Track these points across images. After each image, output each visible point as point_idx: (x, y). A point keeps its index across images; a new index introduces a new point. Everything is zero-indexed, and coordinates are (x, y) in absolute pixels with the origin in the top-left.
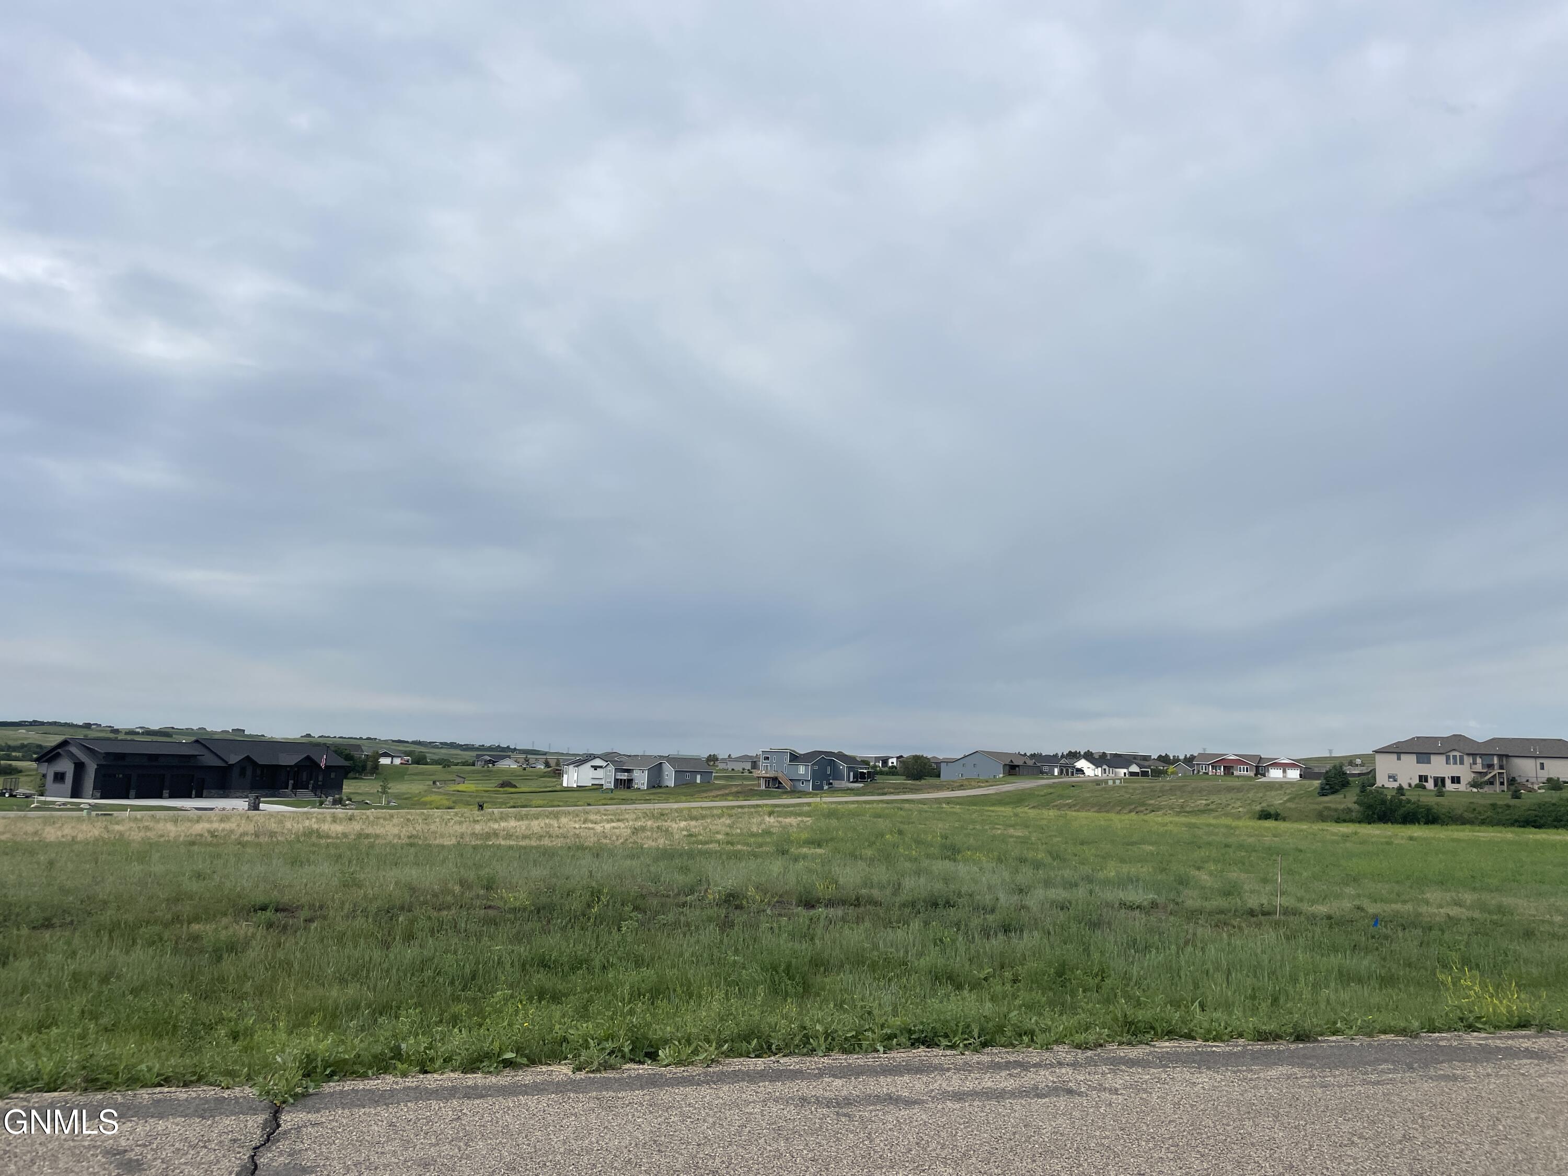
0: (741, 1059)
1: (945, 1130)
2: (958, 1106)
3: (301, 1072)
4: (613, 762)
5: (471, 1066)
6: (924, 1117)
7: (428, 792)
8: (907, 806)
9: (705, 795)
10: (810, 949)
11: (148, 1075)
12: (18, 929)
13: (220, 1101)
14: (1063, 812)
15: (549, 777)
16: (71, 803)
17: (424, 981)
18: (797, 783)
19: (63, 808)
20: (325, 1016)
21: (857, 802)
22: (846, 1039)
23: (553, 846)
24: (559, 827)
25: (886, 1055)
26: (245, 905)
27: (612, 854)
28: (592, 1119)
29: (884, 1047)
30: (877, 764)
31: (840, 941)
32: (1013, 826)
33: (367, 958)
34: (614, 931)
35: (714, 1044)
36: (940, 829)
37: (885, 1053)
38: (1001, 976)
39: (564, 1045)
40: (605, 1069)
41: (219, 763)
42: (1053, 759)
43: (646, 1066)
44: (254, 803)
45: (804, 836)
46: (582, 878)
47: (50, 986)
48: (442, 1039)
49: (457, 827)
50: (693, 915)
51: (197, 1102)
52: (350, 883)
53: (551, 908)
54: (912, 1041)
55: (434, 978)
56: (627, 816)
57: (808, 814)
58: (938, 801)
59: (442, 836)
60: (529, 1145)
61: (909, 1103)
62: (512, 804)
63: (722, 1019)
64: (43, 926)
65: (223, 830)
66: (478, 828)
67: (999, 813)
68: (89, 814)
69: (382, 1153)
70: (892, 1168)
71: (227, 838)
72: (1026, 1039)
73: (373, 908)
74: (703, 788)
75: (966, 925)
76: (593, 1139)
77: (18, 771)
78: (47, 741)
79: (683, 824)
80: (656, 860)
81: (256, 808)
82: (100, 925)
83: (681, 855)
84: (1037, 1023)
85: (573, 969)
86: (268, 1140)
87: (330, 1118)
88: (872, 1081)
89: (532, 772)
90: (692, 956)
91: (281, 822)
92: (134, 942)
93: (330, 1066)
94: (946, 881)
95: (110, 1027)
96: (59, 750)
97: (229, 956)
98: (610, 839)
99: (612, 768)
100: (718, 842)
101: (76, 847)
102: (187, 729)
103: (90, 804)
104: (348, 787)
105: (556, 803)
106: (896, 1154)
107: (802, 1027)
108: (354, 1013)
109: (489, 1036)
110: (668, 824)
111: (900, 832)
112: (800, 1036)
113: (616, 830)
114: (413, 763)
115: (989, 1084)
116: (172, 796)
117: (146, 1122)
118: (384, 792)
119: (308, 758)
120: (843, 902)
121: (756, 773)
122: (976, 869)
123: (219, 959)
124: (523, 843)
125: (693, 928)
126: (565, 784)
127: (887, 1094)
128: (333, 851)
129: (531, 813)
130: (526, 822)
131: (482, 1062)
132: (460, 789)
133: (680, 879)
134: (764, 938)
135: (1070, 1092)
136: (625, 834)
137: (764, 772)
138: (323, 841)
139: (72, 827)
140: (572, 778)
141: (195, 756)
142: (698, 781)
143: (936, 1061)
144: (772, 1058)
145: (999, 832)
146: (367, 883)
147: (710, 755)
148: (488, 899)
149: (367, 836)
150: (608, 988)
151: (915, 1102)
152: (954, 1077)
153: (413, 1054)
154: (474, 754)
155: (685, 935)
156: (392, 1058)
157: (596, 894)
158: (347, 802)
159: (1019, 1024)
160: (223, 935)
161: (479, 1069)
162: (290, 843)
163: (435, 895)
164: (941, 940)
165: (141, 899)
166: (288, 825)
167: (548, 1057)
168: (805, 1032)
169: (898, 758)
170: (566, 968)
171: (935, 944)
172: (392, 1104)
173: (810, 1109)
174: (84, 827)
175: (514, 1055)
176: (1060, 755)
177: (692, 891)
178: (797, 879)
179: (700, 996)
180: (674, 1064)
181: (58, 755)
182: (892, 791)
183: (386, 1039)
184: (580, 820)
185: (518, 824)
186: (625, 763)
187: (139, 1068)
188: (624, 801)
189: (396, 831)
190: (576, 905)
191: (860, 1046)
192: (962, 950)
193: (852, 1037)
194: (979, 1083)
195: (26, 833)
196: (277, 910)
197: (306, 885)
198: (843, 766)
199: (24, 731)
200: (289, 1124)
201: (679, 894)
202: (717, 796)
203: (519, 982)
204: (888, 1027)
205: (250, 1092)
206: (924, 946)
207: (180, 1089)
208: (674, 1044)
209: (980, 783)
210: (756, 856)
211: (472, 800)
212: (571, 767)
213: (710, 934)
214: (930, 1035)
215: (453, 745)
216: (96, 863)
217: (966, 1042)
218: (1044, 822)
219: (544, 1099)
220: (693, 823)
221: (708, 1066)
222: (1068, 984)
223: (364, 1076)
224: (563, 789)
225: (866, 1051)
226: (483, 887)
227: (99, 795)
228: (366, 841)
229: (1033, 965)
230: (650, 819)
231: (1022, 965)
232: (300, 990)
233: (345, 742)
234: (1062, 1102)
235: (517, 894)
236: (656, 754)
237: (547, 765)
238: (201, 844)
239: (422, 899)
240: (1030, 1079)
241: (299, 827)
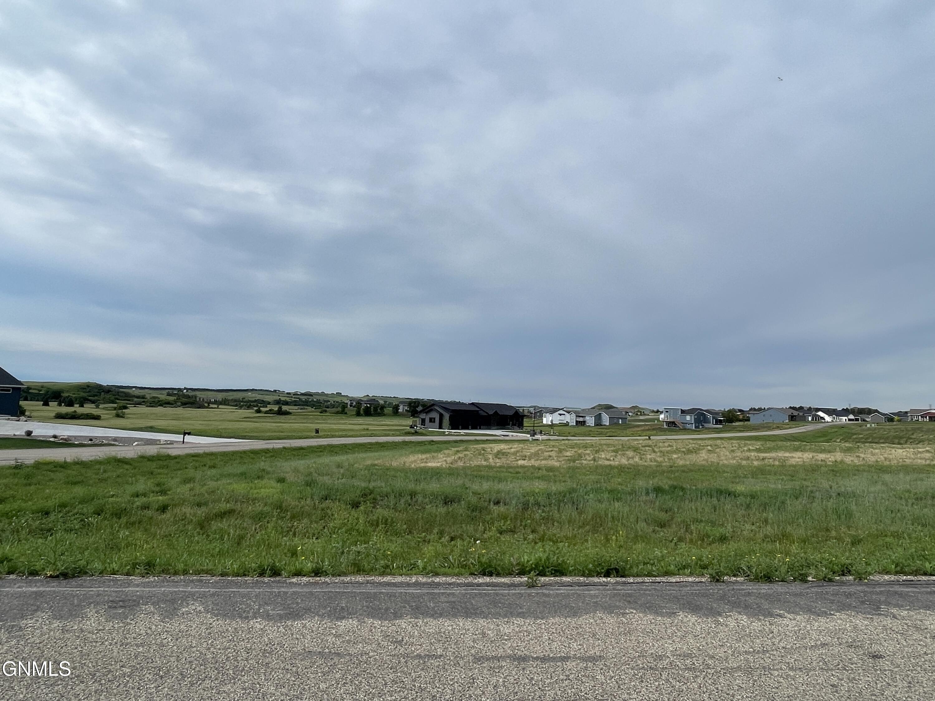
4: (573, 412)
18: (686, 425)
42: (809, 411)
99: (572, 415)
103: (448, 432)
126: (544, 423)
137: (666, 419)
140: (547, 420)
142: (620, 422)
176: (812, 409)
181: (431, 410)
186: (580, 413)
198: (709, 416)
224: (542, 425)
227: (450, 428)
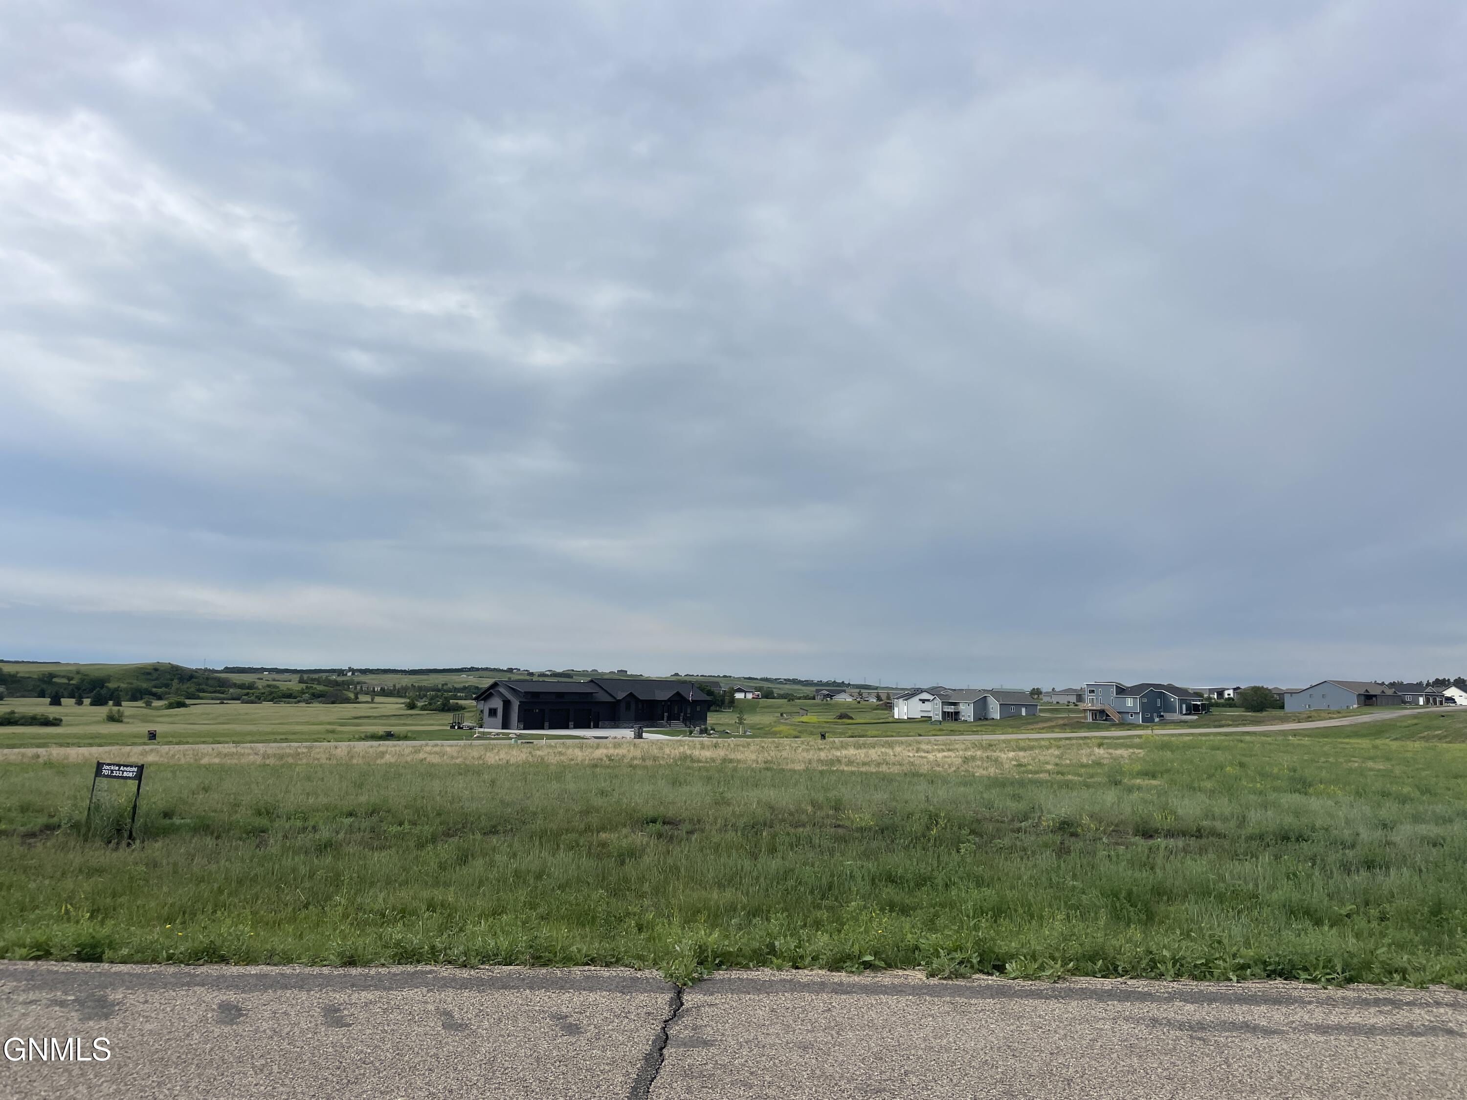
0: (1088, 978)
1: (1309, 1062)
2: (1322, 1039)
3: (696, 960)
4: (939, 696)
5: (835, 965)
6: (1285, 1046)
7: (778, 722)
8: (1248, 738)
9: (1033, 727)
10: (1151, 877)
11: (578, 956)
12: (474, 834)
13: (635, 980)
14: (1431, 744)
15: (882, 710)
16: (503, 734)
17: (788, 889)
18: (1125, 716)
19: (497, 737)
20: (709, 915)
21: (1192, 734)
22: (1195, 966)
23: (891, 772)
24: (895, 755)
25: (1239, 985)
26: (639, 818)
27: (945, 781)
28: (948, 1021)
29: (1237, 976)
30: (1211, 696)
31: (1183, 872)
32: (1372, 758)
33: (739, 867)
34: (954, 852)
35: (1059, 962)
36: (1287, 761)
37: (1238, 982)
38: (1365, 914)
39: (917, 953)
40: (956, 978)
41: (610, 699)
42: (1418, 687)
43: (994, 978)
44: (639, 732)
45: (1138, 767)
46: (920, 803)
47: (499, 881)
48: (809, 940)
49: (805, 754)
50: (1029, 840)
51: (617, 979)
52: (721, 802)
53: (894, 829)
54: (1268, 972)
55: (796, 887)
56: (957, 746)
57: (1139, 746)
58: (1283, 733)
59: (793, 762)
60: (893, 1039)
61: (1268, 1032)
62: (850, 734)
63: (1065, 940)
64: (491, 832)
65: (617, 755)
66: (823, 755)
67: (1356, 746)
68: (516, 742)
69: (767, 1034)
70: (1253, 1093)
71: (621, 761)
72: (1397, 977)
73: (741, 823)
74: (1031, 721)
75: (1323, 860)
76: (950, 1039)
77: (462, 708)
78: (482, 684)
79: (1011, 754)
80: (988, 787)
81: (639, 736)
82: (532, 832)
83: (1012, 783)
84: (1409, 961)
85: (919, 885)
86: (675, 1015)
87: (723, 1001)
88: (1226, 1009)
89: (866, 705)
90: (1031, 879)
91: (661, 748)
92: (558, 846)
93: (718, 957)
94: (1297, 814)
95: (545, 915)
96: (491, 691)
97: (630, 861)
98: (943, 767)
99: (938, 701)
100: (1048, 772)
101: (512, 769)
102: (584, 671)
103: (516, 734)
104: (712, 718)
105: (889, 733)
106: (1256, 1080)
107: (1148, 951)
108: (732, 913)
109: (849, 939)
110: (997, 754)
111: (1242, 765)
112: (1147, 960)
113: (948, 760)
114: (763, 697)
115: (1357, 1019)
116: (577, 727)
117: (580, 993)
118: (741, 723)
119: (678, 694)
120: (1184, 834)
121: (1082, 706)
122: (1330, 803)
123: (623, 863)
124: (863, 769)
125: (1029, 853)
126: (896, 716)
127: (1243, 1022)
128: (705, 774)
129: (868, 742)
130: (864, 751)
131: (845, 962)
132: (804, 720)
133: (1013, 806)
134: (1102, 866)
135: (1450, 1032)
136: (957, 763)
137: (1090, 705)
138: (696, 765)
139: (506, 753)
140: (902, 710)
141: (592, 693)
142: (1024, 714)
143: (1296, 993)
144: (1119, 979)
145: (1356, 765)
146: (735, 802)
147: (1034, 689)
148: (838, 819)
149: (731, 761)
150: (952, 905)
151: (1275, 1032)
152: (1316, 1010)
153: (786, 952)
154: (814, 689)
155: (1022, 859)
156: (768, 954)
157: (933, 818)
158: (712, 732)
159: (1389, 962)
160: (625, 843)
161: (843, 968)
162: (669, 766)
163: (791, 814)
164: (1295, 874)
165: (561, 811)
166: (667, 751)
167: (902, 962)
168: (1151, 956)
169: (1234, 689)
170: (912, 884)
171: (1288, 878)
172: (772, 993)
173: (1163, 1031)
174: (514, 752)
175: (873, 958)
176: (1425, 683)
177: (1026, 818)
178: (1133, 808)
179: (1041, 917)
180: (1022, 977)
181: (491, 695)
182: (1231, 723)
183: (761, 937)
184: (913, 749)
185: (857, 752)
186: (950, 697)
187: (571, 949)
188: (952, 732)
189: (754, 757)
190: (917, 827)
191: (1211, 973)
192: (1319, 884)
193: (1202, 964)
194: (1345, 1018)
195: (473, 758)
196: (664, 823)
197: (685, 802)
198: (1174, 699)
199: (465, 676)
200: (690, 1003)
201: (1013, 820)
202: (1043, 728)
203: (870, 895)
204: (1241, 957)
205: (658, 974)
206: (1275, 879)
207: (603, 969)
208: (1020, 959)
209: (1330, 714)
210: (1088, 786)
211: (815, 730)
212: (901, 700)
213: (1046, 859)
214: (1289, 967)
215: (795, 682)
216: (526, 781)
217: (1328, 977)
218: (1409, 755)
219: (903, 999)
220: (1021, 754)
221: (1055, 982)
222: (1445, 924)
223: (747, 967)
224: (895, 721)
225: (1218, 979)
226: (831, 808)
227: (522, 727)
228: (731, 765)
229: (1403, 903)
230: (979, 749)
231: (1390, 902)
232: (688, 892)
233: (706, 680)
234: (1441, 1042)
235: (862, 815)
236: (980, 688)
237: (879, 698)
238: (602, 766)
239: (780, 816)
240: (1402, 1017)
241: (676, 752)
